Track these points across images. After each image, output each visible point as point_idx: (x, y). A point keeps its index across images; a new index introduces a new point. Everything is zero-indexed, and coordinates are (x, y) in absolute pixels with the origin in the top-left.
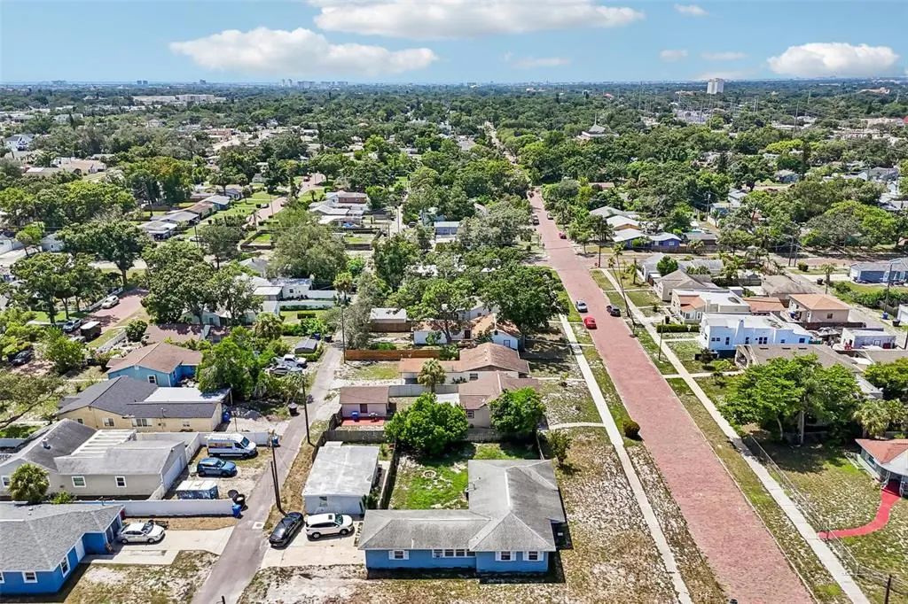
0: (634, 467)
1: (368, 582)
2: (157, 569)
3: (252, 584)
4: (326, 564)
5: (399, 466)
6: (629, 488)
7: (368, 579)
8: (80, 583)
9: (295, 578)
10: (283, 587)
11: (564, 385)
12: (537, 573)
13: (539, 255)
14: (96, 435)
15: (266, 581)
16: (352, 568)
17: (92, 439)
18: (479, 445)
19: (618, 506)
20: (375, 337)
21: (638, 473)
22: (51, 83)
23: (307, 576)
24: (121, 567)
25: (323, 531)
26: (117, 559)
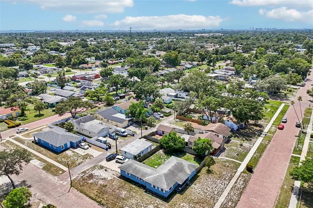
0: (237, 180)
1: (117, 178)
2: (80, 155)
3: (93, 167)
4: (113, 169)
5: (158, 152)
6: (226, 186)
7: (118, 177)
8: (64, 153)
9: (103, 170)
10: (99, 171)
11: (241, 145)
12: (163, 196)
13: (289, 98)
14: (94, 121)
15: (96, 168)
16: (118, 173)
17: (92, 121)
18: (188, 154)
19: (214, 189)
20: (192, 114)
21: (236, 183)
22: (178, 30)
23: (106, 170)
24: (74, 152)
25: (119, 161)
26: (75, 150)
